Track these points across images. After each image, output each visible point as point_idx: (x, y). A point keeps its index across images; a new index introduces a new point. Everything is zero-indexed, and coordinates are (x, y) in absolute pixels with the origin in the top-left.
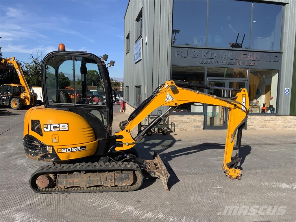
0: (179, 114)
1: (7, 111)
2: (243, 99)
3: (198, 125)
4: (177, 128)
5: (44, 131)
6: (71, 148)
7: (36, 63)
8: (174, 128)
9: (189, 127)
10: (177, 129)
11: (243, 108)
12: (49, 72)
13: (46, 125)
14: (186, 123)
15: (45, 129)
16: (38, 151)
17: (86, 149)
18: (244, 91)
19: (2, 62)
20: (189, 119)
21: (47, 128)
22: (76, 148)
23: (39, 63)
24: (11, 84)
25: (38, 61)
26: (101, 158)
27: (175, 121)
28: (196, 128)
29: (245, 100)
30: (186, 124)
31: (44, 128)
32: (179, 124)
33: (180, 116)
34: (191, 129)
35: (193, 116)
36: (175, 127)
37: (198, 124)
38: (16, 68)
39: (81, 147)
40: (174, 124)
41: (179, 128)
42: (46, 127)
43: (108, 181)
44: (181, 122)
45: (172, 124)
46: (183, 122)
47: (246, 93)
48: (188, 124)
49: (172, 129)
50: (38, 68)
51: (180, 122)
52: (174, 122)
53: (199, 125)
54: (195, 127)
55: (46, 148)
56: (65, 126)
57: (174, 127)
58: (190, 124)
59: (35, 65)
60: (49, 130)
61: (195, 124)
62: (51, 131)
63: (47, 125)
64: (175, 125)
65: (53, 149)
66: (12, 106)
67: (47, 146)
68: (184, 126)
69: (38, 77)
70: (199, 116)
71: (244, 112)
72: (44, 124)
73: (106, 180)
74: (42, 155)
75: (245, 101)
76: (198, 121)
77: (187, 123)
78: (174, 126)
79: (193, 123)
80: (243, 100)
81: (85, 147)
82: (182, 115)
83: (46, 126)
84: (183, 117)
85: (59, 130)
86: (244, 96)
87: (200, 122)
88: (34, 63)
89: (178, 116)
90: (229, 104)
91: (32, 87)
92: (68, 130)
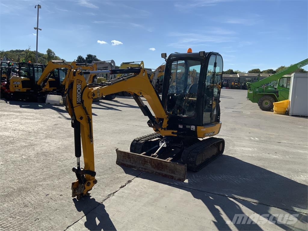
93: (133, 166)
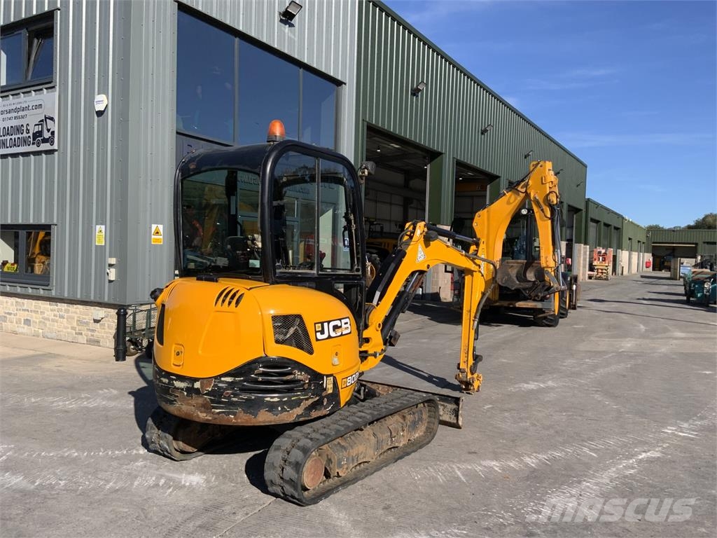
5: (317, 340)
13: (320, 325)
15: (319, 336)
16: (303, 395)
21: (322, 332)
31: (316, 332)
42: (320, 329)
43: (400, 435)
55: (323, 383)
60: (326, 336)
62: (330, 337)
63: (322, 324)
65: (335, 384)
67: (325, 377)
72: (315, 324)
74: (310, 401)
83: (319, 327)
85: (342, 335)
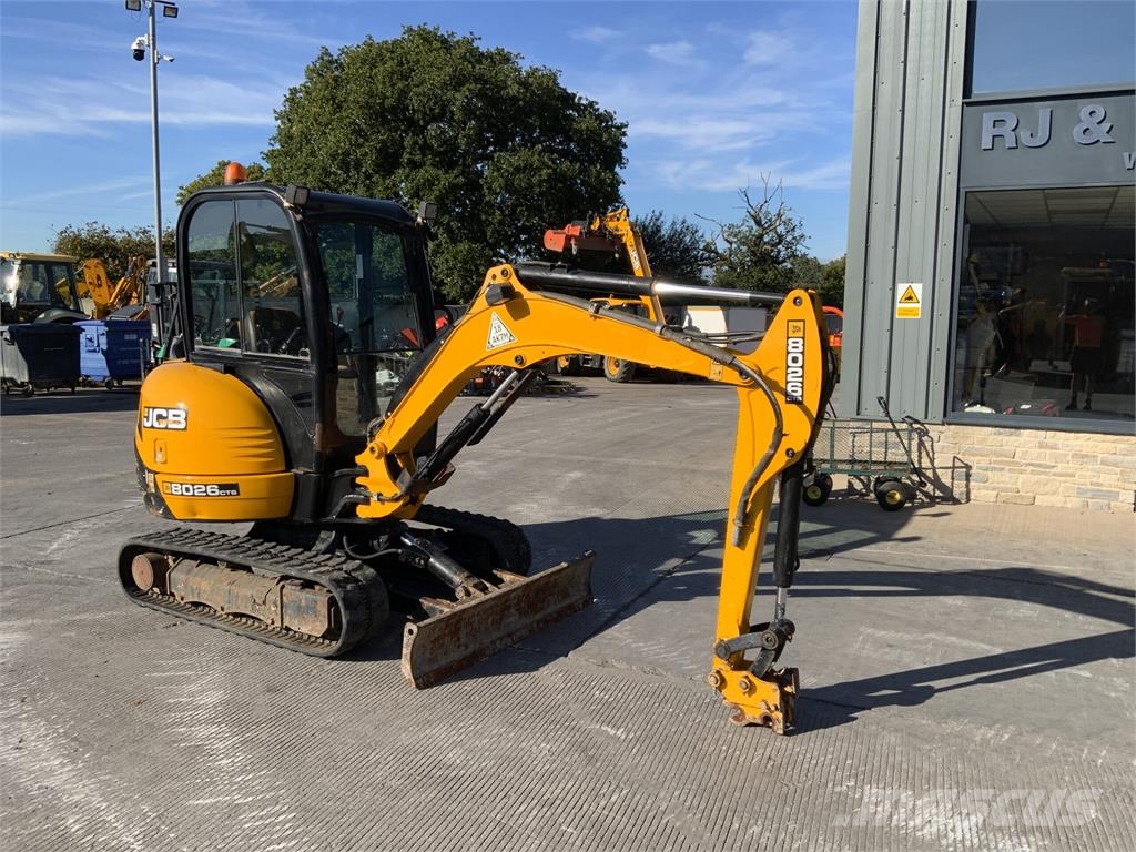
0: (997, 422)
1: (568, 383)
2: (791, 345)
3: (1100, 485)
4: (987, 488)
6: (193, 485)
7: (758, 223)
8: (967, 486)
9: (1047, 488)
10: (983, 492)
11: (789, 389)
12: (804, 250)
13: (147, 410)
14: (1032, 468)
15: (144, 420)
17: (238, 494)
18: (797, 301)
19: (592, 227)
20: (1054, 447)
21: (148, 418)
22: (206, 485)
23: (770, 220)
24: (608, 297)
25: (768, 213)
26: (322, 536)
27: (974, 455)
28: (1089, 495)
29: (801, 349)
30: (1033, 472)
31: (144, 417)
32: (993, 469)
33: (1002, 430)
34: (1057, 501)
35: (1073, 434)
36: (972, 484)
37: (1100, 481)
38: (628, 244)
39: (222, 487)
40: (968, 467)
41: (994, 489)
42: (147, 415)
43: (270, 608)
44: (1010, 461)
45: (958, 464)
46: (1017, 463)
47: (807, 311)
48: (1044, 473)
49: (958, 491)
50: (766, 239)
51: (1000, 462)
52: (969, 460)
53: (1110, 486)
54: (1081, 492)
56: (178, 416)
57: (968, 480)
58: (1054, 475)
59: (755, 227)
60: (150, 423)
61: (1081, 477)
62: (152, 426)
64: (973, 472)
65: (156, 482)
66: (606, 371)
67: (146, 471)
68: (1023, 481)
69: (765, 271)
70: (1110, 437)
71: (794, 406)
72: (145, 408)
73: (264, 603)
75: (803, 353)
76: (1103, 463)
77: (1040, 466)
78: (968, 476)
79: (1071, 471)
80: (790, 349)
81: (234, 487)
82: (1011, 428)
84: (1018, 435)
85: (167, 425)
86: (796, 329)
87: (1119, 470)
88: (752, 223)
89: (993, 430)
90: (719, 367)
91: (689, 307)
92: (185, 429)
93: (474, 653)
